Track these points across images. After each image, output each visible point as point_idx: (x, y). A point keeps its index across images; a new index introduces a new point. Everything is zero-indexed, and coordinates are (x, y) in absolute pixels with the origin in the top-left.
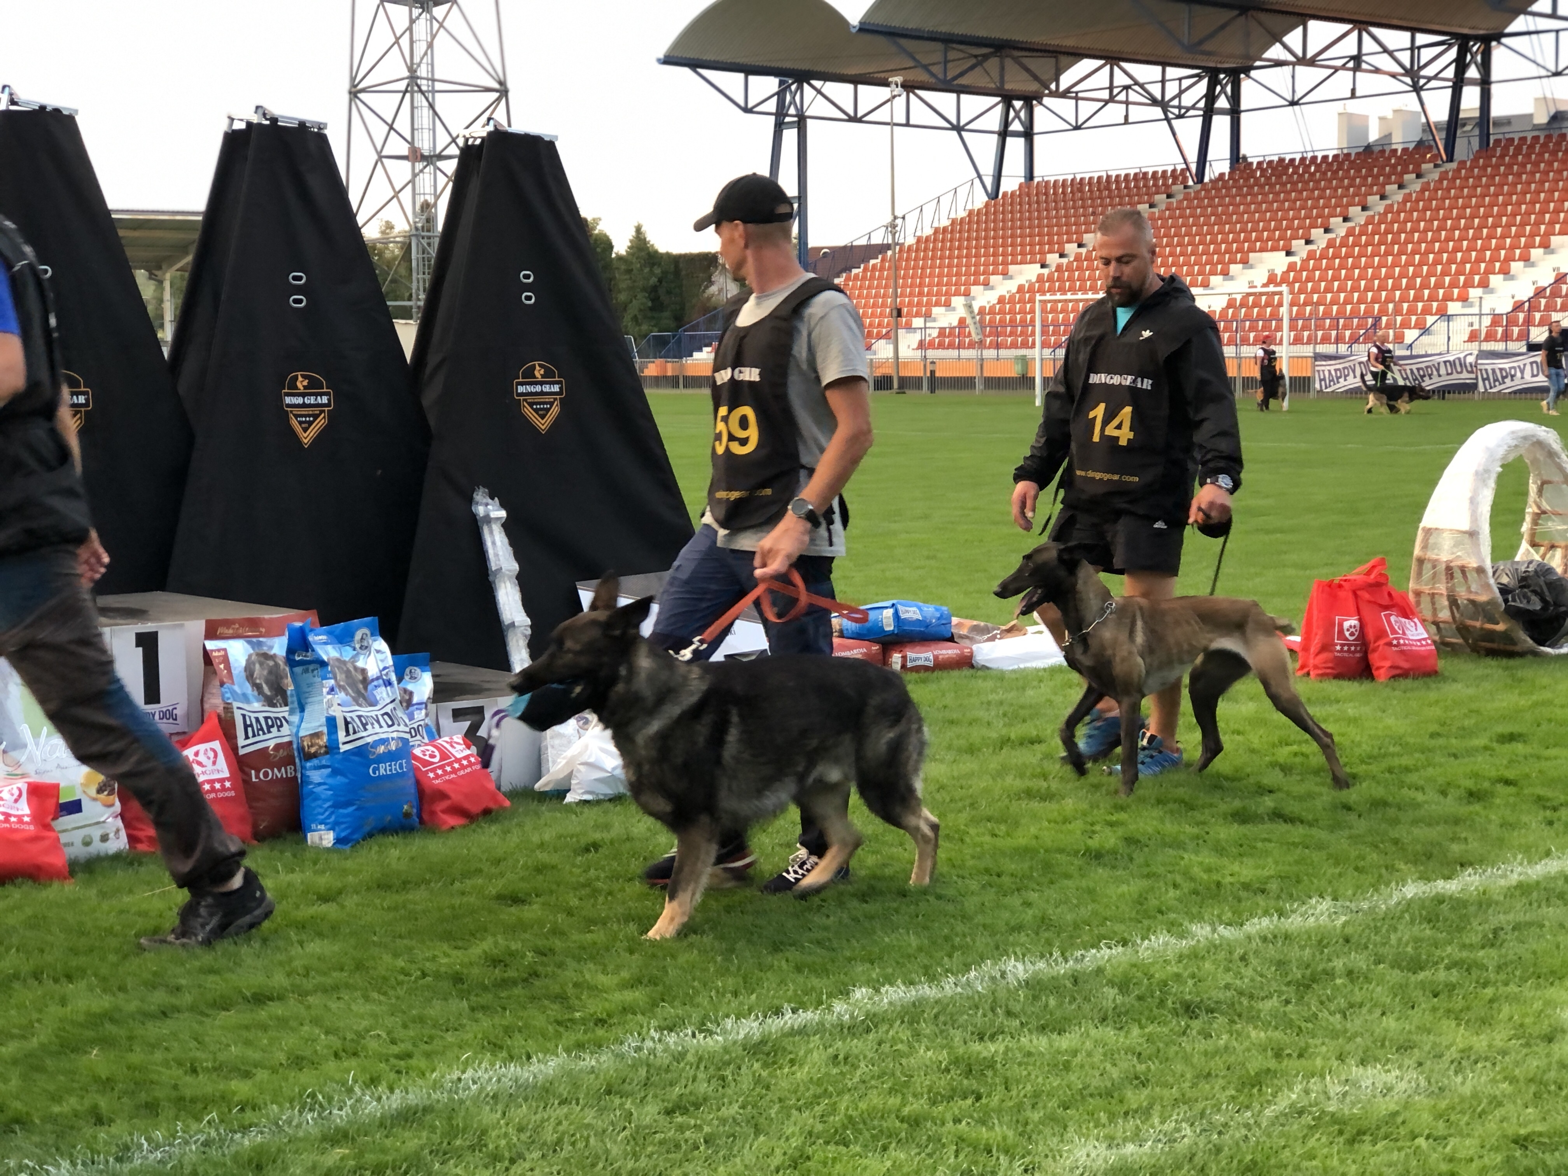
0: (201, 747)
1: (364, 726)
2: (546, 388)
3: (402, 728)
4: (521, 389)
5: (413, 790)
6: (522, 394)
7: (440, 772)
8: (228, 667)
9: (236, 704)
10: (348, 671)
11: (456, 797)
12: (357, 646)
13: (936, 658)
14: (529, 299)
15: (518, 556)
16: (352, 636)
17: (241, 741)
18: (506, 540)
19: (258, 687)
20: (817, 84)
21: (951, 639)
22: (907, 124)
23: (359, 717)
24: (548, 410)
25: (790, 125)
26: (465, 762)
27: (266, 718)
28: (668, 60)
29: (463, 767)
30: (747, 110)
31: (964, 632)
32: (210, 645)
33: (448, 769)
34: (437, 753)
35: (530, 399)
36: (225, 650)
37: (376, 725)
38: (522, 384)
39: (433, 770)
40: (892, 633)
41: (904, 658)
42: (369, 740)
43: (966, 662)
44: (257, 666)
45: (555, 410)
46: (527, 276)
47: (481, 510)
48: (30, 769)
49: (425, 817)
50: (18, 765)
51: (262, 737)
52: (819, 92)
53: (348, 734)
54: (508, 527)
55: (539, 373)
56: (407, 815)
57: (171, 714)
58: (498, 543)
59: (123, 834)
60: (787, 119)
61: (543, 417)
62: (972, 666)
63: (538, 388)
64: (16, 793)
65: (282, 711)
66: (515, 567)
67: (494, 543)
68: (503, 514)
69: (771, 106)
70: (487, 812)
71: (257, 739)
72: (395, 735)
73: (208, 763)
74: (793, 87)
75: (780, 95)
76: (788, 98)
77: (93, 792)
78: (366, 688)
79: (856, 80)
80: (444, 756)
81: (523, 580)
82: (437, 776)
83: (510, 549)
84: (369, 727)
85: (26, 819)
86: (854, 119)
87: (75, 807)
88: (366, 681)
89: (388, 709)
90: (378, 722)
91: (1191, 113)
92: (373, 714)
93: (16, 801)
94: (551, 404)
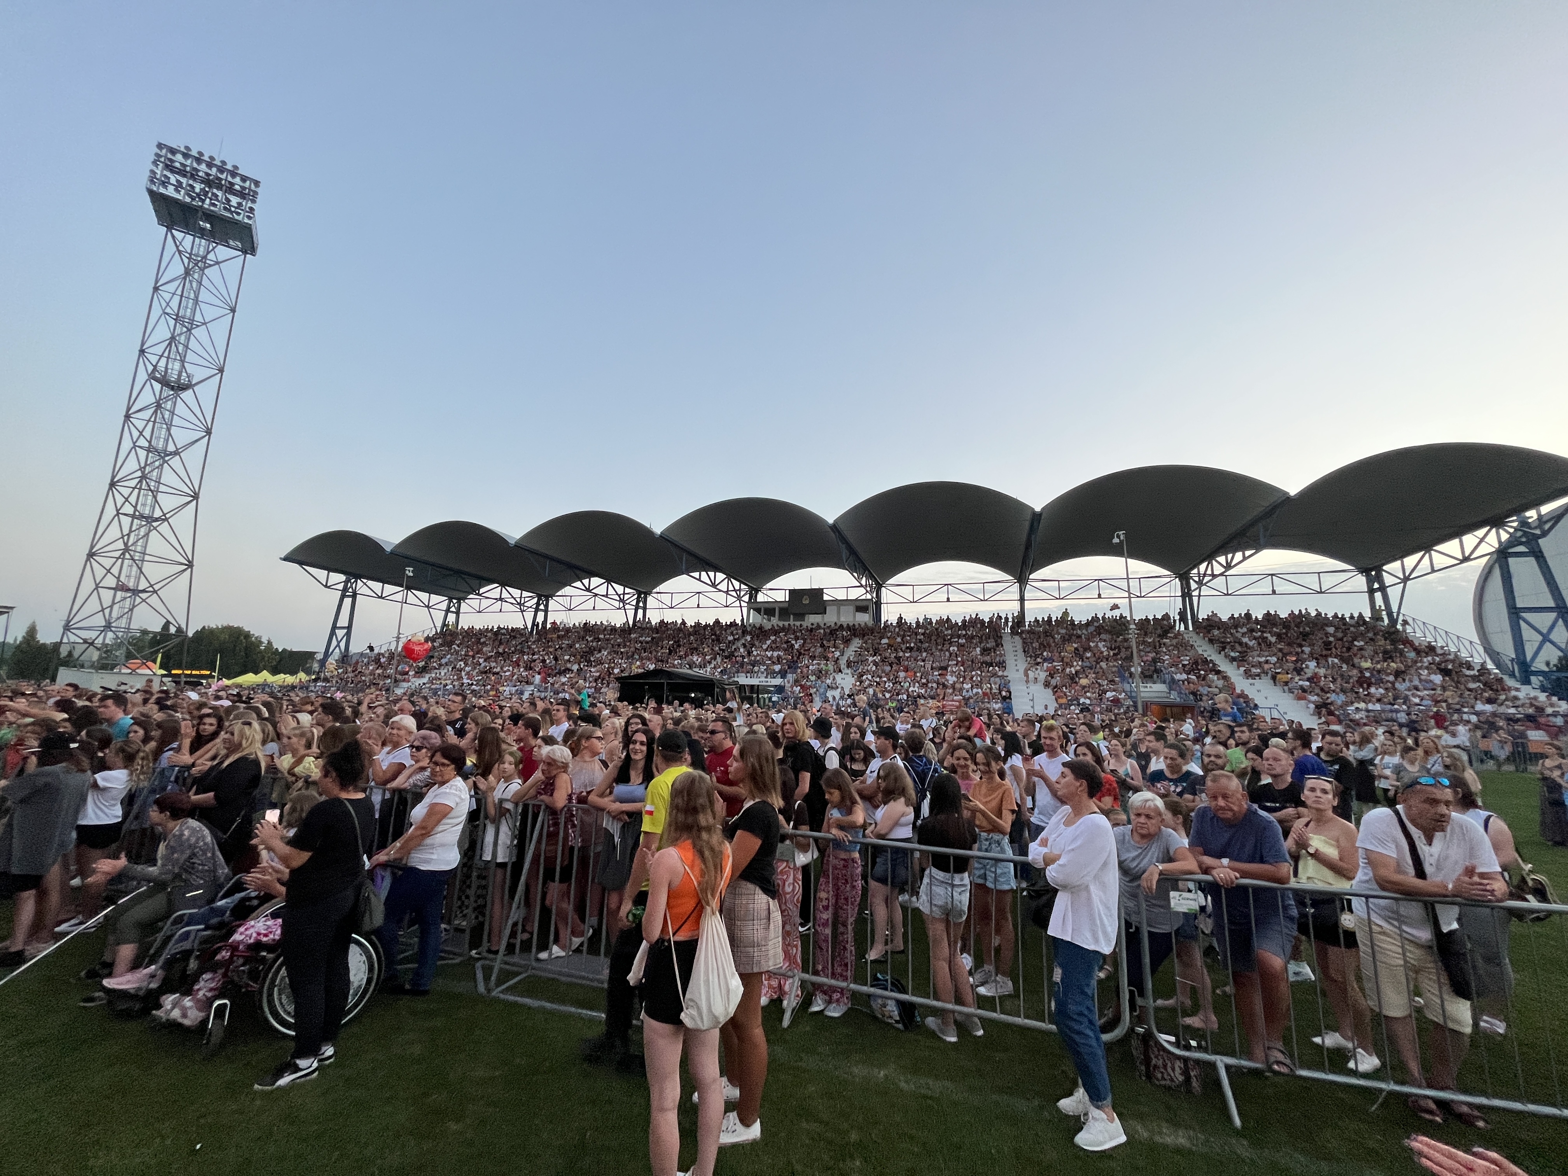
20: (365, 581)
22: (405, 603)
25: (349, 596)
28: (286, 559)
30: (326, 586)
52: (365, 584)
60: (347, 594)
74: (353, 580)
76: (349, 584)
79: (384, 582)
86: (381, 597)
91: (530, 609)
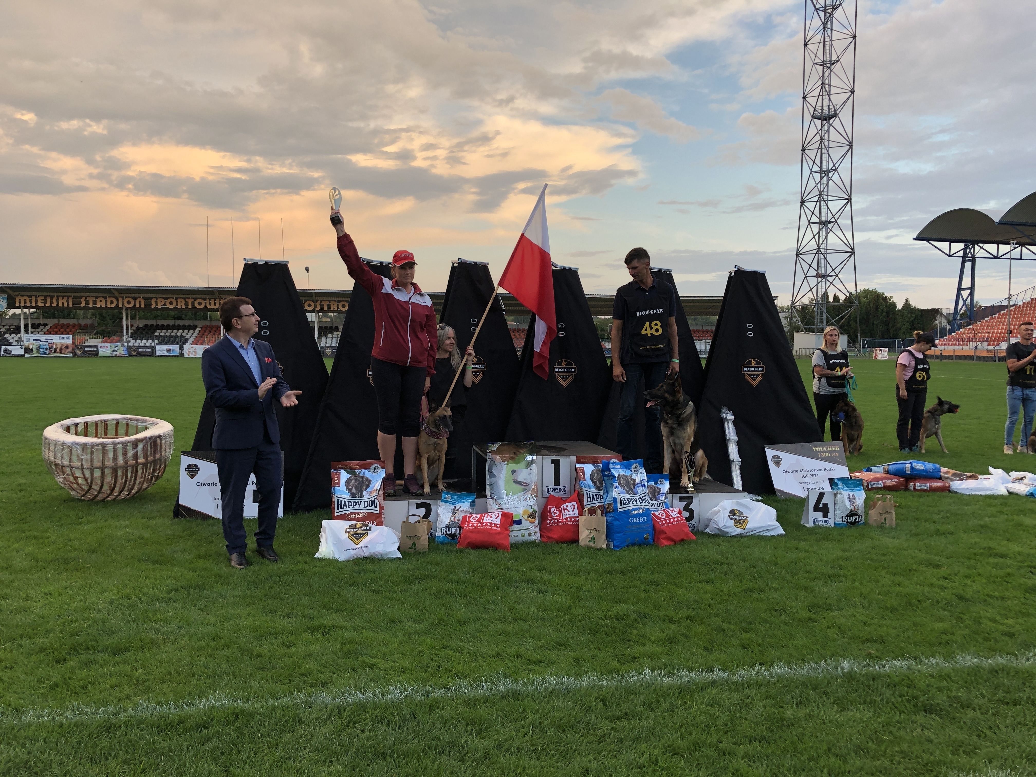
0: (569, 504)
1: (629, 502)
2: (757, 369)
3: (647, 504)
4: (745, 369)
5: (650, 529)
6: (746, 371)
7: (664, 522)
8: (584, 474)
9: (584, 489)
10: (628, 480)
11: (669, 534)
12: (633, 470)
13: (931, 486)
14: (750, 334)
15: (738, 434)
16: (631, 466)
17: (585, 503)
18: (734, 428)
19: (594, 483)
20: (981, 245)
21: (940, 478)
22: (1021, 259)
23: (627, 499)
24: (757, 378)
25: (968, 261)
26: (676, 519)
27: (596, 495)
28: (917, 239)
29: (674, 521)
30: (950, 255)
31: (949, 476)
32: (578, 465)
33: (668, 521)
34: (665, 515)
35: (749, 373)
36: (583, 468)
37: (635, 502)
38: (746, 367)
39: (661, 521)
40: (909, 474)
41: (915, 485)
42: (631, 508)
43: (947, 489)
44: (596, 475)
45: (760, 377)
46: (750, 326)
47: (724, 415)
48: (504, 506)
49: (656, 540)
50: (500, 505)
51: (594, 502)
52: (981, 248)
53: (621, 505)
54: (734, 422)
55: (753, 363)
56: (646, 539)
57: (564, 490)
58: (731, 429)
59: (538, 534)
60: (967, 259)
61: (754, 380)
62: (950, 491)
63: (753, 369)
64: (497, 515)
65: (601, 493)
66: (737, 438)
67: (728, 428)
68: (733, 417)
69: (961, 254)
70: (683, 540)
71: (591, 502)
72: (643, 507)
73: (571, 510)
74: (970, 247)
75: (965, 249)
76: (968, 250)
77: (526, 517)
78: (634, 487)
79: (998, 243)
80: (668, 515)
81: (739, 443)
82: (663, 524)
83: (735, 431)
84: (631, 503)
85: (498, 526)
86: (997, 257)
87: (519, 522)
88: (634, 485)
89: (641, 496)
90: (636, 501)
92: (634, 498)
93: (496, 518)
94: (759, 375)
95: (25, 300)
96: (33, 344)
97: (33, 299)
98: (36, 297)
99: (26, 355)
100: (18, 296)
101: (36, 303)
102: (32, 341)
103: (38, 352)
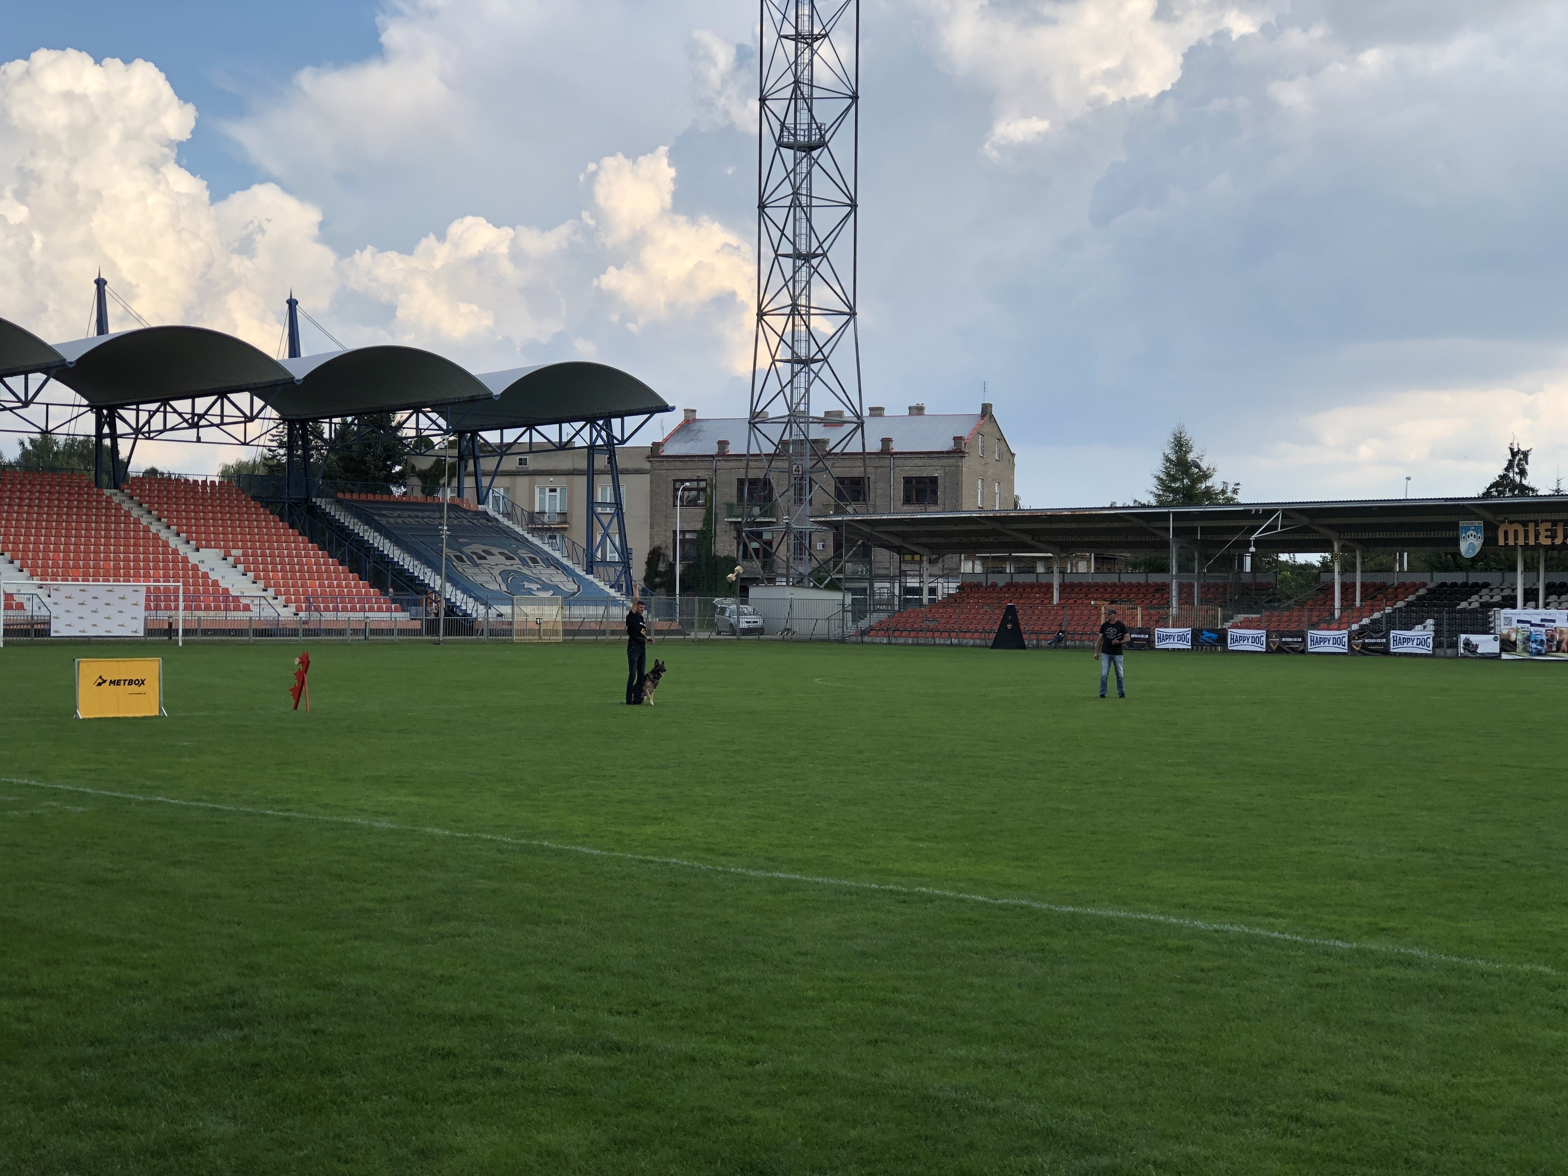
95: (1516, 531)
96: (1517, 631)
97: (1531, 527)
98: (1537, 525)
99: (1505, 656)
100: (1503, 522)
101: (1537, 538)
102: (1515, 624)
103: (1525, 650)
